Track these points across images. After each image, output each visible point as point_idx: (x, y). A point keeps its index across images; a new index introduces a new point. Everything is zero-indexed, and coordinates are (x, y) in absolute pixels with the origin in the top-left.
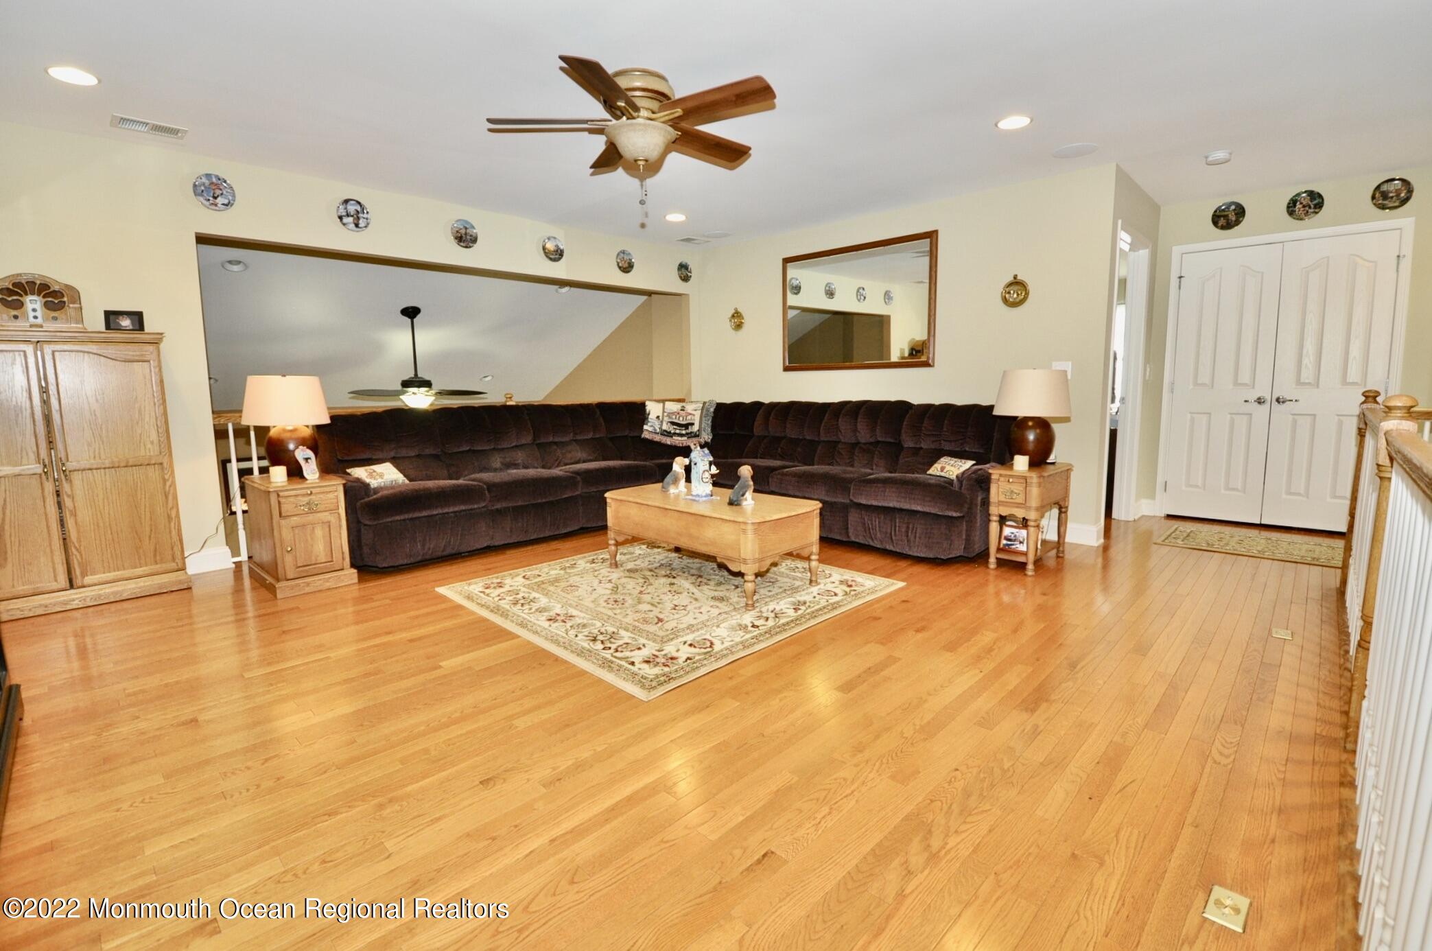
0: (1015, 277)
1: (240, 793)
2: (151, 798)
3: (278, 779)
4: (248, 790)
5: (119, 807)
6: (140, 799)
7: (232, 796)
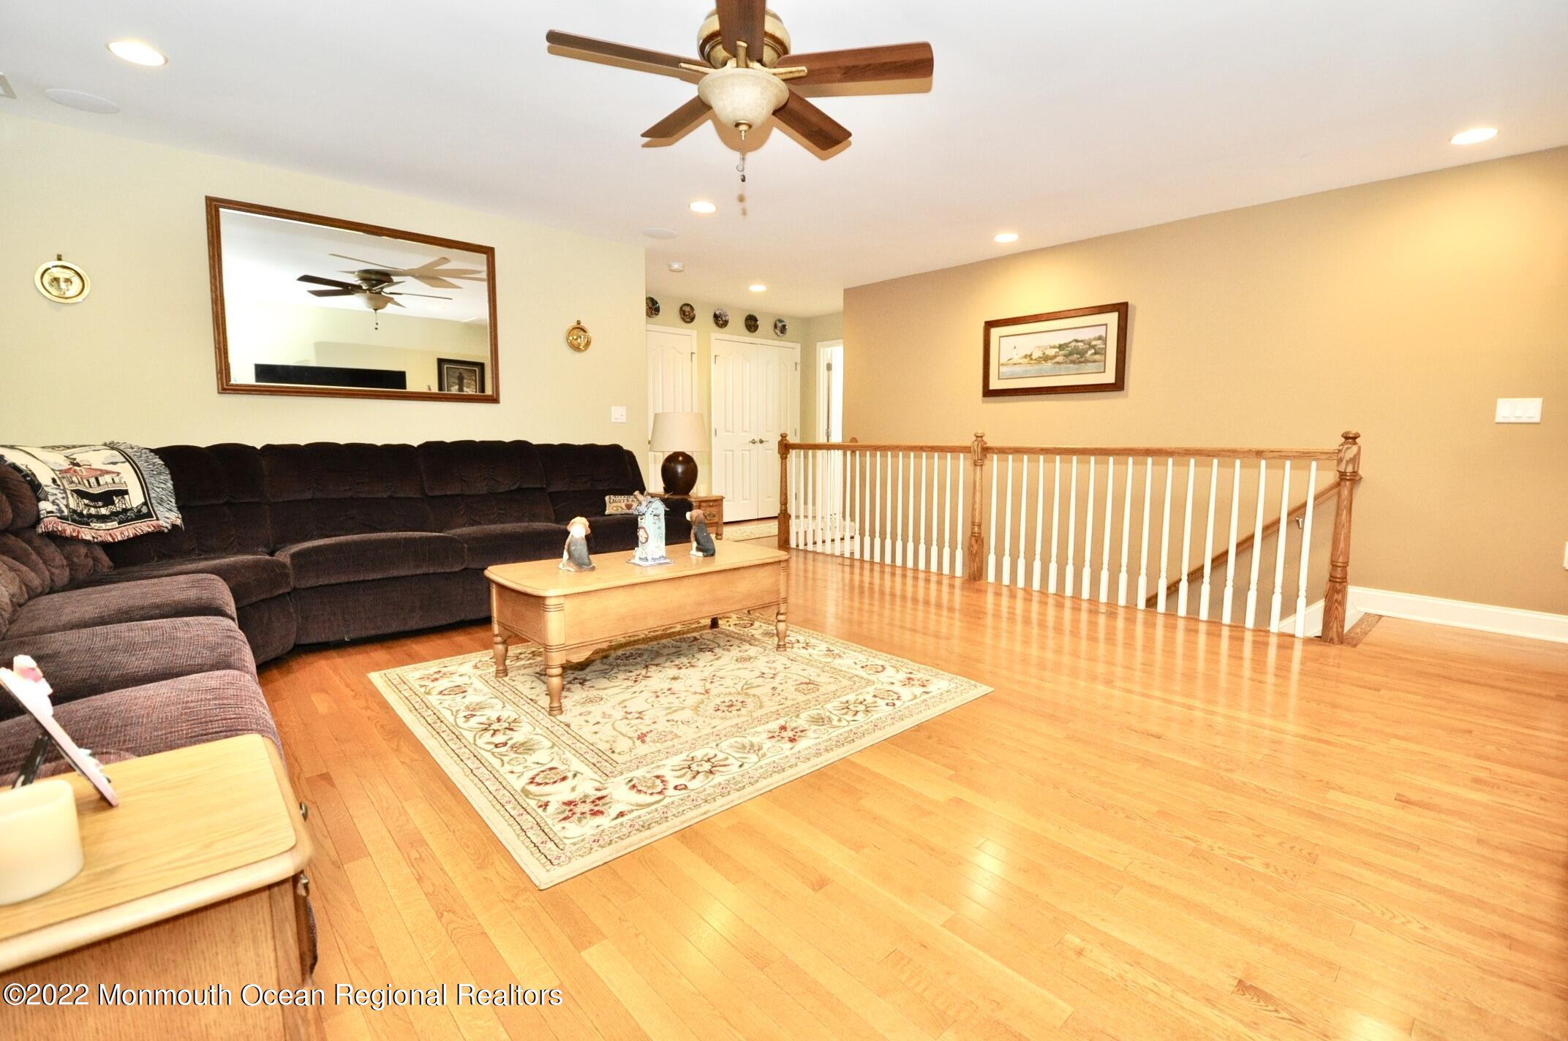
0: (579, 323)
1: (1301, 850)
2: (1383, 914)
3: (1258, 836)
4: (1292, 848)
5: (1421, 931)
6: (1395, 921)
7: (1310, 854)
